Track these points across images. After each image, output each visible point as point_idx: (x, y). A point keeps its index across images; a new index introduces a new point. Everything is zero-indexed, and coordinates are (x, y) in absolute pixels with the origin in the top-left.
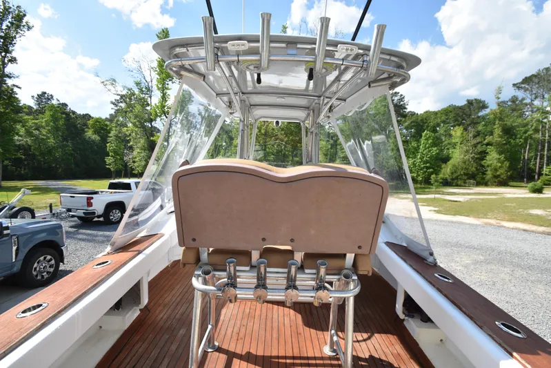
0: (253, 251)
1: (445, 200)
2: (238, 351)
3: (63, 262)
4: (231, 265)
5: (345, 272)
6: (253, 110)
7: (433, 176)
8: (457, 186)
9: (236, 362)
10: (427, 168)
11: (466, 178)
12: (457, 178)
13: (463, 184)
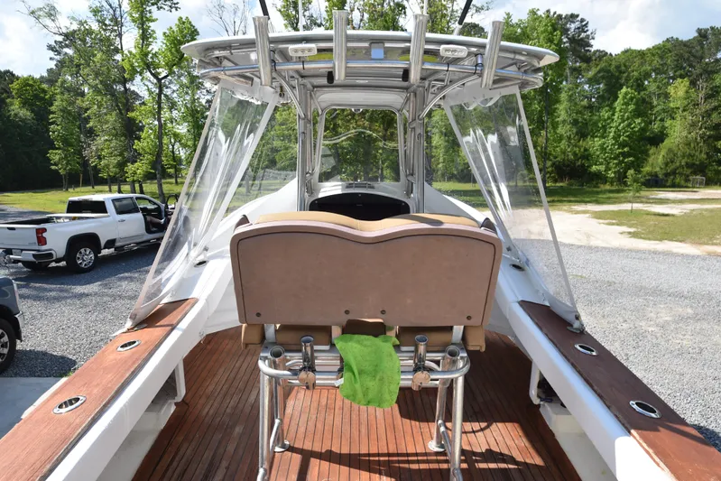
0: (333, 327)
1: (648, 213)
2: (317, 448)
3: (20, 338)
4: (308, 344)
5: (451, 348)
6: (318, 94)
7: (631, 172)
8: (675, 186)
9: (314, 462)
10: (623, 154)
11: (689, 171)
12: (674, 173)
13: (683, 183)
